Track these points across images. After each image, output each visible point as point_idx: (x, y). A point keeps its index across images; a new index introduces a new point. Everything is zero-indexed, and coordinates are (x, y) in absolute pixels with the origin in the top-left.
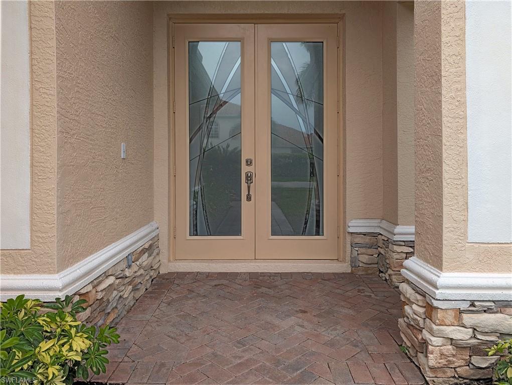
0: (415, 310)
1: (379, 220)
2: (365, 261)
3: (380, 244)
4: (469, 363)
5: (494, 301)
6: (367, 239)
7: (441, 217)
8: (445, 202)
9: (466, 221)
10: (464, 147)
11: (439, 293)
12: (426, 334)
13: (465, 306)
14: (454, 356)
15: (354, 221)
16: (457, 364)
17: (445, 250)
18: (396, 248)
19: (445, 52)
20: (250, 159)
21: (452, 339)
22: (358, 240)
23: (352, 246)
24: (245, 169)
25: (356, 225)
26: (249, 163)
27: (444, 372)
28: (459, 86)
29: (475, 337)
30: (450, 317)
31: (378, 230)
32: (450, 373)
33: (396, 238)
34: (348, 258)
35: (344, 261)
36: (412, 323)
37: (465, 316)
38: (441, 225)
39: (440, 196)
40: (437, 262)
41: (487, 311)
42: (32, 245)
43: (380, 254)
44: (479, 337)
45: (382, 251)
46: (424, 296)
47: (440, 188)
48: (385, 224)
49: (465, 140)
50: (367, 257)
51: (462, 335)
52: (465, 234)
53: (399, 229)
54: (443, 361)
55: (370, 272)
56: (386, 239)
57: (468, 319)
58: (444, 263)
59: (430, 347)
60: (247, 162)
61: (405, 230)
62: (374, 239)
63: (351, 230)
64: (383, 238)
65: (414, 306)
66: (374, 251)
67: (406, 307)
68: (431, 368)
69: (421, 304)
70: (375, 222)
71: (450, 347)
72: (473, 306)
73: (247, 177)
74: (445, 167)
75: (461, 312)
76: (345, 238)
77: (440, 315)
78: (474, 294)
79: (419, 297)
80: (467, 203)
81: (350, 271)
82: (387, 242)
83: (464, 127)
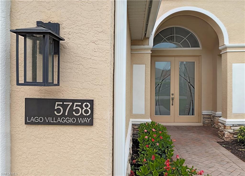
0: (222, 128)
1: (211, 111)
2: (207, 122)
3: (212, 117)
4: (233, 137)
5: (237, 124)
6: (208, 116)
7: (227, 108)
8: (228, 106)
9: (232, 109)
10: (232, 95)
11: (226, 123)
12: (224, 132)
13: (232, 125)
14: (230, 135)
15: (204, 111)
16: (231, 137)
17: (228, 115)
18: (216, 118)
19: (228, 77)
20: (173, 94)
21: (229, 132)
22: (205, 116)
23: (203, 118)
24: (171, 96)
25: (205, 112)
26: (172, 95)
27: (228, 139)
28: (231, 84)
29: (234, 132)
30: (229, 128)
31: (211, 114)
32: (229, 139)
33: (216, 115)
34: (202, 121)
35: (201, 122)
36: (221, 130)
37: (232, 127)
38: (227, 110)
39: (227, 104)
40: (226, 117)
41: (236, 126)
42: (145, 113)
43: (212, 120)
44: (235, 131)
45: (212, 119)
46: (224, 124)
47: (227, 103)
48: (213, 112)
49: (232, 94)
50: (208, 121)
51: (231, 131)
52: (232, 112)
53: (217, 113)
54: (228, 136)
55: (208, 125)
56: (213, 116)
57: (232, 128)
58: (228, 117)
59: (225, 134)
60: (172, 94)
61: (219, 113)
62: (210, 116)
63: (203, 114)
64: (212, 115)
65: (222, 127)
66: (210, 119)
67: (220, 128)
68: (226, 138)
69: (223, 126)
70: (210, 111)
71: (229, 134)
72: (233, 126)
73: (172, 99)
74: (228, 99)
75: (231, 127)
76: (201, 116)
77: (227, 127)
78: (233, 123)
79: (223, 125)
80: (232, 106)
81: (202, 125)
82: (214, 117)
83: (232, 91)
